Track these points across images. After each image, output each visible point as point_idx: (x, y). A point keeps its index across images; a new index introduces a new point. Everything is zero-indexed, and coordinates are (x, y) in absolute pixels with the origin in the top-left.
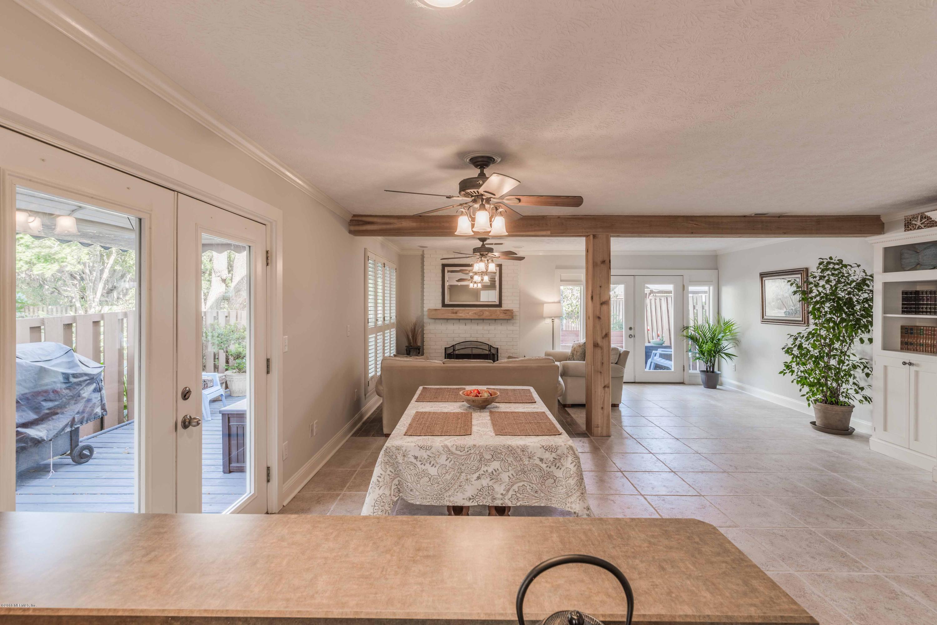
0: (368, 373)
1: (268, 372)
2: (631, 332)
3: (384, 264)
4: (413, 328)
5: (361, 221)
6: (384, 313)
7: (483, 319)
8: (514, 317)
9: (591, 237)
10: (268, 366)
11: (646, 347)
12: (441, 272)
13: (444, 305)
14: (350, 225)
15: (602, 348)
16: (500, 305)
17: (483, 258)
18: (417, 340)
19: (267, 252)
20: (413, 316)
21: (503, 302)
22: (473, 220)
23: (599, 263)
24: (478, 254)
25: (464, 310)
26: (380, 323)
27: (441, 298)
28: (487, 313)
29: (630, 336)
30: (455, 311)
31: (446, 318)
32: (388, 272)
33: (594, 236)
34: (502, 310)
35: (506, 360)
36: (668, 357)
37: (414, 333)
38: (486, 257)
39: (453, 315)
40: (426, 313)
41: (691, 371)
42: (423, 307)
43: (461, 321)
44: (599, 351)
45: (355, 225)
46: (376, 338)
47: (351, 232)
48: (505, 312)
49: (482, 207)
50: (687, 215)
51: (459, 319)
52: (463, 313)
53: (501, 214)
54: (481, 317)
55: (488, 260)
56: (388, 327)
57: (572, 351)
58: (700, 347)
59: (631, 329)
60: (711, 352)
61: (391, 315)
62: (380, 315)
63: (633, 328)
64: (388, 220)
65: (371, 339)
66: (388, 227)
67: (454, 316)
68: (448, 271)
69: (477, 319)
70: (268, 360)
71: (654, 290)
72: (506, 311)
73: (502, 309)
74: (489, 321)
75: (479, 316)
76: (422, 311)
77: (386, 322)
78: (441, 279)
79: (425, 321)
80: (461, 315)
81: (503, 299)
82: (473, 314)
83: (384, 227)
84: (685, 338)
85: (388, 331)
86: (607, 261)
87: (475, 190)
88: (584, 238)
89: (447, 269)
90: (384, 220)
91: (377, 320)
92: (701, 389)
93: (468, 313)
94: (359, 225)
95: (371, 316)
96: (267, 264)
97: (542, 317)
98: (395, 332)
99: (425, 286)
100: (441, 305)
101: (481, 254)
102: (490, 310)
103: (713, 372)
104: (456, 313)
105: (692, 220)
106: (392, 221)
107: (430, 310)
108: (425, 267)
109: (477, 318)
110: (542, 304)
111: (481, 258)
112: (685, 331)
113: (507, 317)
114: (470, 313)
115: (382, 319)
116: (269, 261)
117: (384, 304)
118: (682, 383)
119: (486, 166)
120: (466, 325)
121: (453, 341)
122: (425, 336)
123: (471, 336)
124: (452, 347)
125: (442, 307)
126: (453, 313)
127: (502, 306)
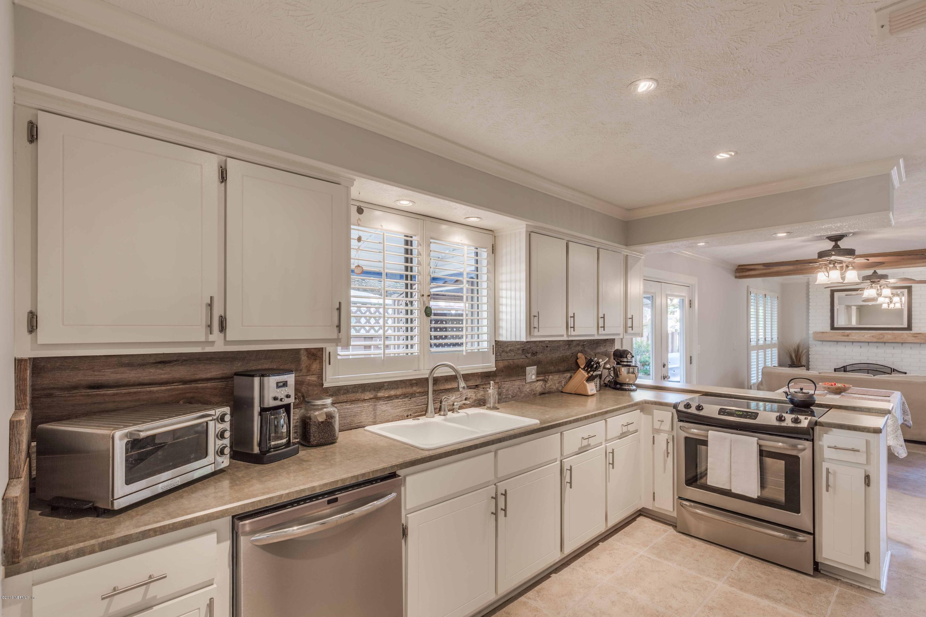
0: (751, 380)
1: (691, 363)
3: (765, 295)
4: (796, 348)
5: (745, 269)
6: (765, 335)
7: (885, 343)
10: (691, 360)
12: (830, 297)
13: (833, 328)
14: (735, 273)
16: (909, 328)
18: (802, 359)
19: (690, 301)
20: (796, 338)
21: (913, 325)
22: (828, 275)
24: (868, 281)
25: (858, 333)
26: (761, 342)
27: (828, 321)
28: (890, 337)
30: (846, 334)
31: (836, 340)
32: (769, 301)
34: (910, 333)
37: (799, 352)
38: (878, 284)
39: (844, 337)
40: (811, 336)
42: (808, 329)
43: (855, 344)
45: (740, 272)
46: (757, 353)
47: (736, 277)
48: (915, 335)
49: (834, 268)
51: (853, 342)
52: (856, 335)
54: (882, 341)
56: (771, 346)
61: (773, 335)
62: (761, 336)
65: (753, 354)
67: (844, 339)
70: (691, 357)
72: (917, 335)
73: (911, 332)
74: (893, 345)
75: (879, 339)
76: (808, 334)
77: (767, 342)
78: (829, 302)
79: (810, 342)
80: (853, 337)
81: (912, 322)
82: (870, 337)
85: (770, 350)
87: (831, 258)
89: (836, 293)
91: (758, 340)
93: (864, 336)
94: (743, 272)
95: (753, 336)
96: (690, 307)
98: (776, 351)
99: (811, 311)
100: (829, 328)
101: (871, 282)
102: (894, 333)
104: (848, 336)
107: (816, 333)
108: (810, 294)
109: (875, 341)
111: (872, 285)
113: (917, 341)
114: (866, 336)
115: (763, 340)
116: (691, 305)
117: (765, 327)
119: (840, 240)
120: (861, 347)
121: (845, 362)
122: (810, 356)
123: (868, 358)
124: (843, 368)
125: (831, 330)
126: (844, 336)
127: (911, 330)
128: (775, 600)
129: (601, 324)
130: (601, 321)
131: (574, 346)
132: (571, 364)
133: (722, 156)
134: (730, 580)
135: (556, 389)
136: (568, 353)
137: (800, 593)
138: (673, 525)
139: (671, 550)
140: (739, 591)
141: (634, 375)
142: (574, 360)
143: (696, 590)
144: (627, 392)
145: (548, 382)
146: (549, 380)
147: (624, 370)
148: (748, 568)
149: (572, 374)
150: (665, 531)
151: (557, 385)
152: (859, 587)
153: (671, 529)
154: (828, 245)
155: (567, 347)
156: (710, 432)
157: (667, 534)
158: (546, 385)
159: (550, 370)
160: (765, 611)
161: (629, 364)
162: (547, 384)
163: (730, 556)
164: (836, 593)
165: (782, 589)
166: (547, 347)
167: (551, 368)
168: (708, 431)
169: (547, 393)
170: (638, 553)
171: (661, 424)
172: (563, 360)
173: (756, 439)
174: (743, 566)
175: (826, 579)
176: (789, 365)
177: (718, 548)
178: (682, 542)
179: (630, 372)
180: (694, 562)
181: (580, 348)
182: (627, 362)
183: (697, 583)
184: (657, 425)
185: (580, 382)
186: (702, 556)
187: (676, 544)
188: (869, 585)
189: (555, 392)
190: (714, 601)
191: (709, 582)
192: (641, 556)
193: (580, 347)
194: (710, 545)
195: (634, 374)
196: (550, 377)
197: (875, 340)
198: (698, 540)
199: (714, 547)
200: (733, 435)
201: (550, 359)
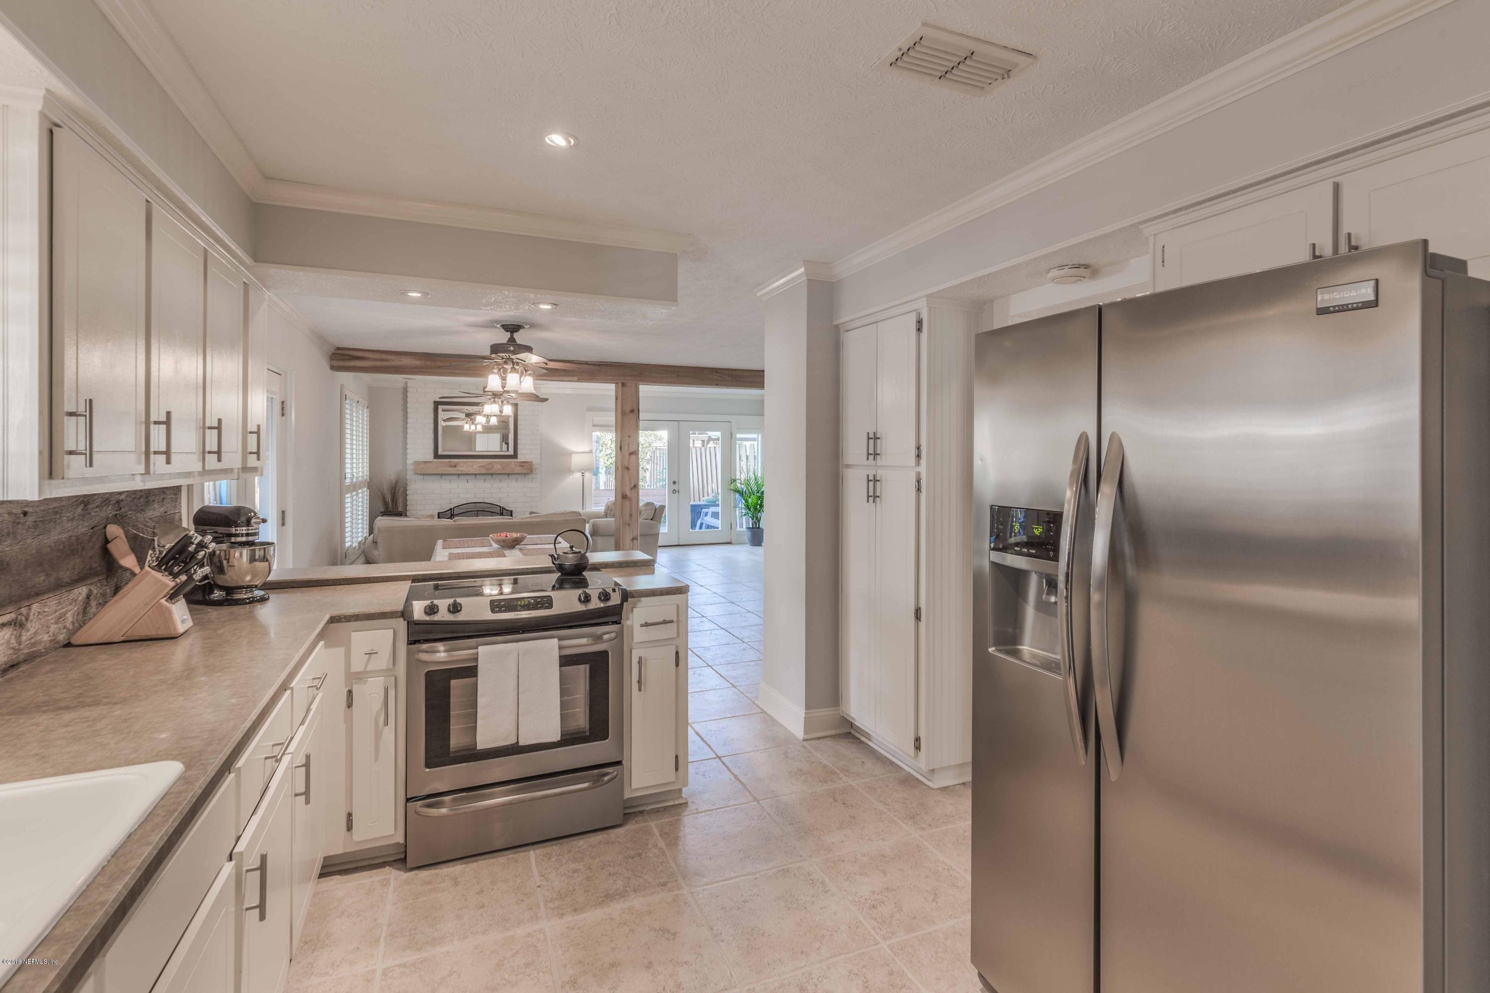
0: (345, 543)
1: (283, 524)
2: (675, 487)
3: (358, 402)
4: (391, 487)
5: (347, 355)
7: (492, 474)
8: (533, 471)
9: (620, 384)
11: (691, 506)
12: (432, 411)
13: (437, 456)
14: (331, 359)
15: (630, 500)
16: (515, 456)
17: (496, 399)
18: (398, 503)
19: (283, 402)
20: (390, 472)
21: (519, 452)
22: (504, 379)
23: (628, 411)
25: (465, 462)
27: (432, 446)
28: (498, 466)
29: (674, 491)
30: (453, 464)
31: (440, 473)
32: (361, 413)
33: (623, 385)
34: (518, 462)
35: (528, 515)
36: (715, 515)
37: (395, 492)
38: (500, 398)
39: (450, 469)
40: (410, 467)
41: (738, 529)
42: (405, 459)
43: (461, 477)
44: (627, 503)
45: (339, 360)
46: (351, 498)
47: (333, 368)
48: (521, 464)
49: (513, 370)
50: (712, 367)
51: (459, 475)
52: (464, 466)
53: (530, 375)
54: (490, 472)
55: (502, 402)
56: (359, 486)
57: (605, 510)
58: (746, 501)
59: (674, 483)
60: (756, 506)
61: (363, 469)
62: (355, 469)
63: (677, 481)
64: (384, 356)
65: (347, 499)
66: (384, 364)
67: (447, 470)
68: (443, 410)
69: (483, 474)
70: (283, 513)
71: (713, 437)
72: (523, 464)
73: (517, 460)
74: (500, 477)
75: (488, 469)
76: (405, 464)
77: (356, 480)
78: (432, 421)
79: (408, 477)
80: (462, 469)
81: (519, 448)
82: (479, 467)
83: (378, 363)
84: (732, 492)
85: (359, 491)
86: (636, 410)
87: (507, 355)
88: (614, 385)
89: (440, 407)
90: (377, 356)
91: (353, 475)
92: (748, 547)
93: (472, 466)
94: (344, 360)
95: (348, 470)
96: (283, 415)
97: (569, 471)
98: (368, 493)
99: (409, 431)
100: (432, 456)
102: (502, 462)
103: (759, 527)
104: (455, 466)
105: (717, 372)
106: (389, 357)
107: (417, 463)
108: (409, 405)
110: (570, 454)
111: (494, 399)
112: (732, 484)
113: (524, 471)
114: (474, 467)
115: (356, 475)
116: (285, 412)
117: (357, 455)
118: (730, 543)
119: (516, 331)
120: (468, 482)
121: (450, 503)
122: (408, 498)
123: (475, 496)
124: (450, 511)
125: (435, 458)
126: (451, 466)
127: (517, 458)
128: (622, 895)
129: (211, 445)
130: (212, 436)
131: (97, 507)
132: (91, 557)
133: (557, 140)
134: (550, 905)
135: (51, 641)
136: (83, 528)
137: (630, 860)
138: (390, 862)
139: (426, 917)
140: (576, 917)
141: (267, 563)
142: (98, 545)
143: (527, 965)
144: (248, 606)
145: (29, 625)
146: (31, 617)
147: (241, 557)
148: (551, 866)
149: (92, 588)
150: (385, 884)
151: (53, 628)
152: (665, 808)
153: (390, 873)
154: (503, 337)
155: (79, 510)
156: (481, 649)
157: (391, 888)
158: (20, 636)
159: (34, 586)
160: (628, 924)
161: (251, 538)
162: (24, 633)
163: (516, 861)
164: (656, 832)
165: (612, 870)
166: (25, 514)
167: (37, 580)
168: (477, 649)
169: (25, 661)
170: (374, 971)
171: (369, 659)
172: (72, 548)
173: (556, 640)
174: (545, 867)
175: (633, 819)
176: (381, 513)
177: (489, 858)
178: (430, 887)
179: (257, 557)
180: (480, 912)
181: (109, 511)
182: (248, 535)
183: (517, 953)
184: (358, 665)
185: (146, 605)
186: (482, 891)
187: (424, 899)
188: (672, 799)
189: (47, 651)
190: (565, 966)
191: (529, 935)
192: (385, 974)
193: (110, 508)
194: (476, 861)
195: (267, 560)
196: (35, 607)
197: (484, 472)
198: (450, 864)
199: (483, 862)
200: (520, 643)
201: (34, 552)
